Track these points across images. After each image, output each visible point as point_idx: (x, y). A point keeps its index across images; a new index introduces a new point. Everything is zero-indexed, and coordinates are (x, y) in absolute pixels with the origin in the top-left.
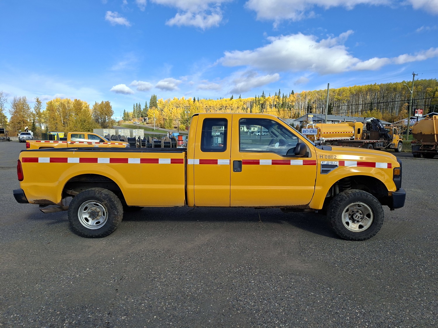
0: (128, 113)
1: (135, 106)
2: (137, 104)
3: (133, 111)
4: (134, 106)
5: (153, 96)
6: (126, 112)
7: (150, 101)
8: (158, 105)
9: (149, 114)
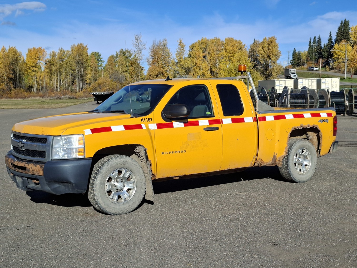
0: (299, 54)
1: (312, 41)
2: (315, 37)
3: (309, 50)
4: (310, 42)
5: (343, 22)
6: (297, 52)
7: (337, 32)
8: (351, 36)
9: (335, 52)
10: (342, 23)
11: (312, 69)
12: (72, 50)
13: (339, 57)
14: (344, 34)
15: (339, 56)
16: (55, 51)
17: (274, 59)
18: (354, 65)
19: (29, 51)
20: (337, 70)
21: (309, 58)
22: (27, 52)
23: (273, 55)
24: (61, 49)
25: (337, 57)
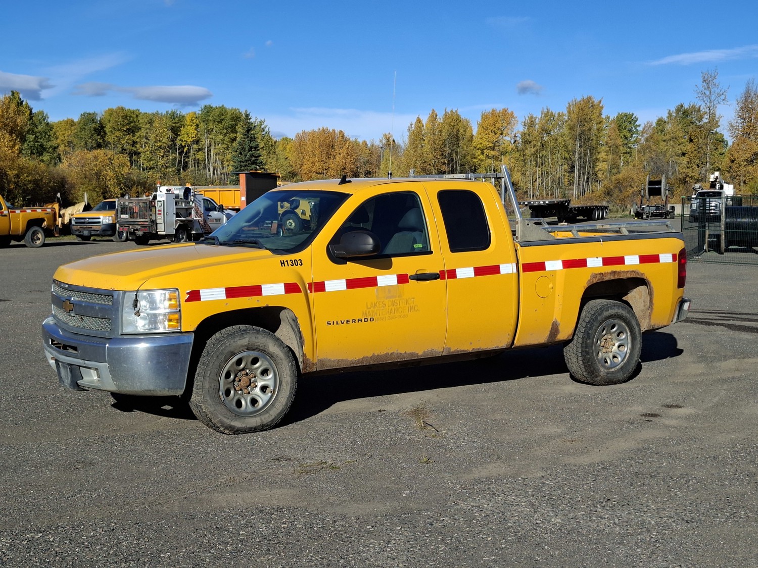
12: (569, 112)
16: (534, 116)
19: (484, 117)
22: (480, 120)
24: (545, 110)
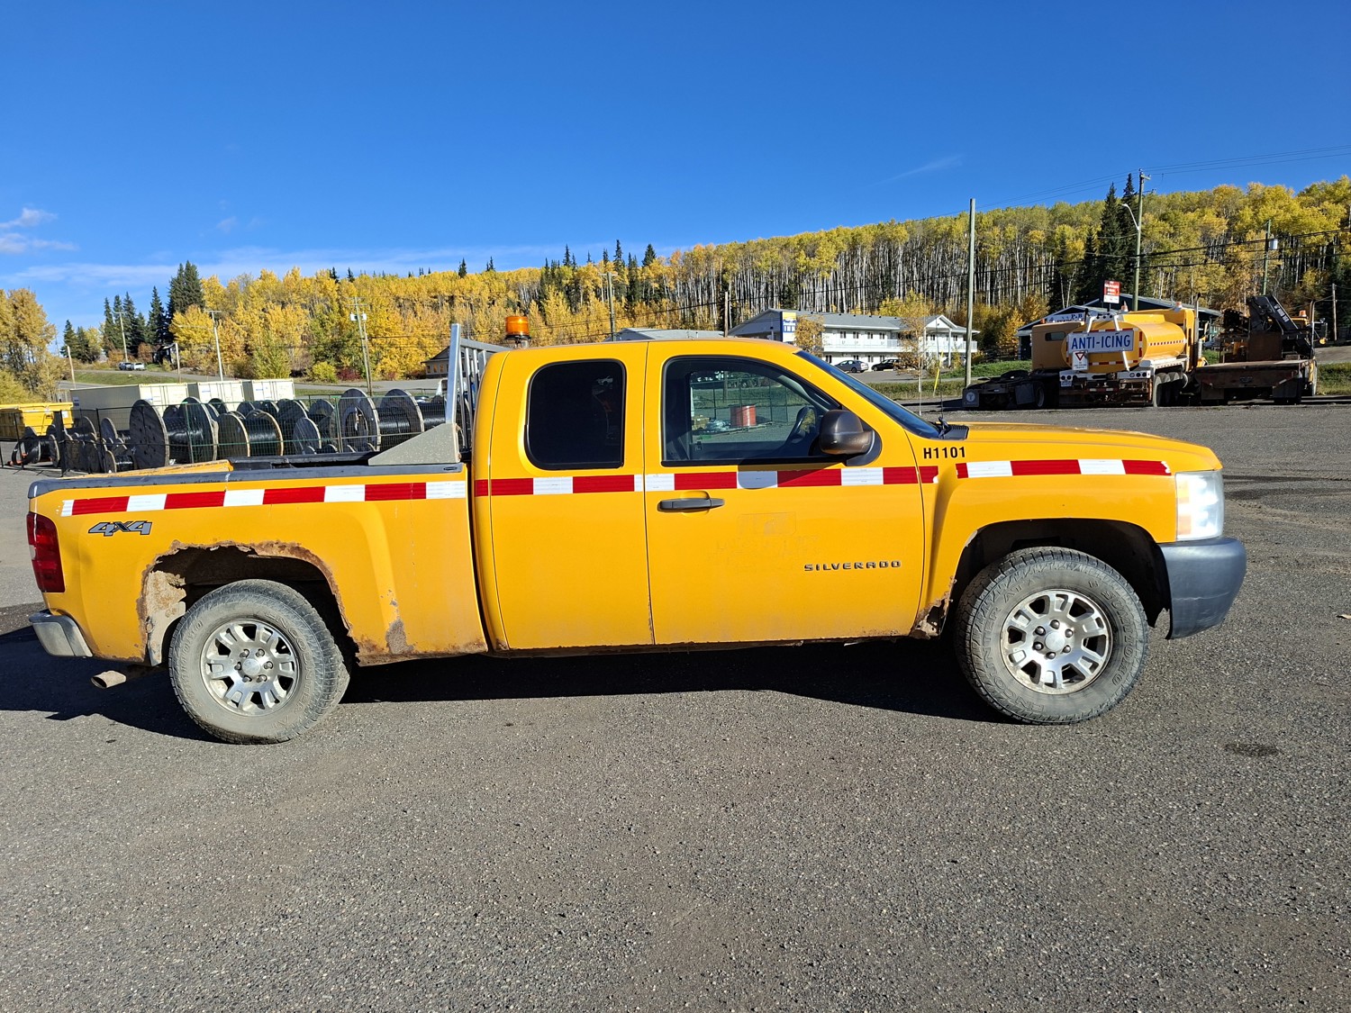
0: (82, 334)
1: (111, 306)
2: (117, 298)
4: (107, 307)
5: (184, 270)
6: (74, 329)
7: (171, 288)
8: (206, 298)
9: (179, 331)
10: (181, 270)
11: (128, 366)
13: (191, 341)
14: (191, 294)
15: (189, 338)
17: (40, 343)
18: (231, 357)
20: (188, 370)
21: (111, 342)
23: (33, 332)
25: (185, 342)
